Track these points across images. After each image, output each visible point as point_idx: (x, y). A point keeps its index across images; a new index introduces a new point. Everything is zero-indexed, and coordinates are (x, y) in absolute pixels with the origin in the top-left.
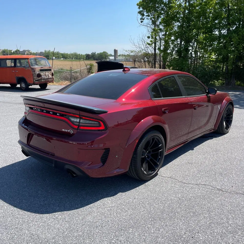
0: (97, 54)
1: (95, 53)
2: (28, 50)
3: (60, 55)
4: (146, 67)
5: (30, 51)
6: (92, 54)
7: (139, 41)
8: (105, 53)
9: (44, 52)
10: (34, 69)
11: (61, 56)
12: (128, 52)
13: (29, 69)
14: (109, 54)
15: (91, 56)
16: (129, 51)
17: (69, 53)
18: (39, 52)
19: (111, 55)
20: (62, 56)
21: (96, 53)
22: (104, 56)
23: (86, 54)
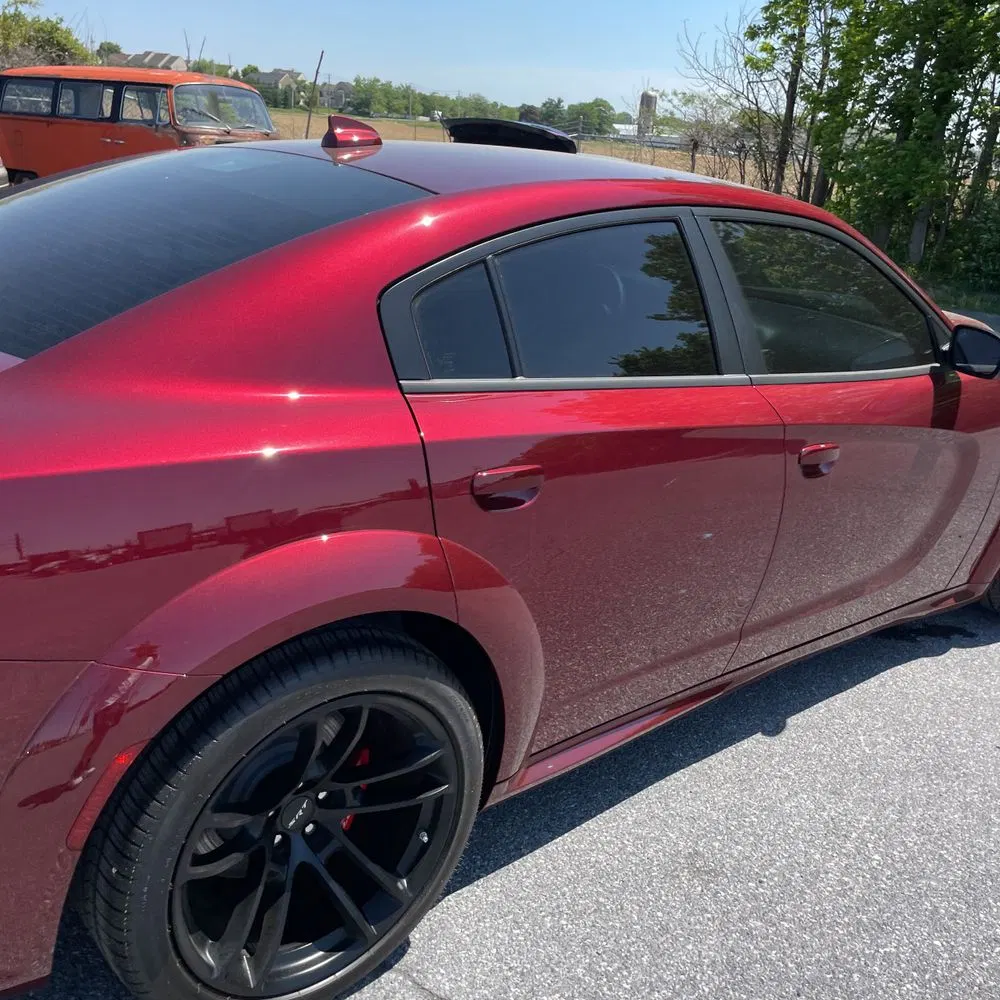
0: (566, 108)
1: (560, 101)
2: (291, 73)
3: (414, 103)
4: (743, 177)
5: (299, 74)
6: (544, 105)
7: (720, 46)
8: (599, 106)
9: (354, 84)
10: (190, 136)
11: (420, 108)
12: (670, 101)
13: (171, 136)
14: (617, 112)
15: (541, 113)
16: (675, 94)
17: (453, 97)
18: (334, 82)
19: (625, 119)
20: (423, 105)
21: (565, 106)
22: (596, 121)
23: (524, 106)
